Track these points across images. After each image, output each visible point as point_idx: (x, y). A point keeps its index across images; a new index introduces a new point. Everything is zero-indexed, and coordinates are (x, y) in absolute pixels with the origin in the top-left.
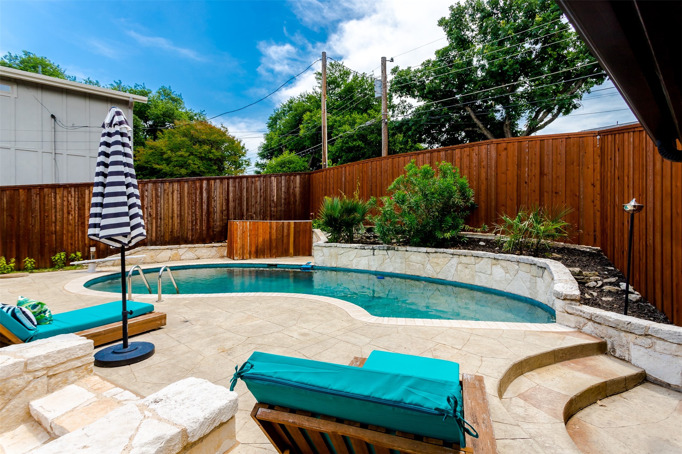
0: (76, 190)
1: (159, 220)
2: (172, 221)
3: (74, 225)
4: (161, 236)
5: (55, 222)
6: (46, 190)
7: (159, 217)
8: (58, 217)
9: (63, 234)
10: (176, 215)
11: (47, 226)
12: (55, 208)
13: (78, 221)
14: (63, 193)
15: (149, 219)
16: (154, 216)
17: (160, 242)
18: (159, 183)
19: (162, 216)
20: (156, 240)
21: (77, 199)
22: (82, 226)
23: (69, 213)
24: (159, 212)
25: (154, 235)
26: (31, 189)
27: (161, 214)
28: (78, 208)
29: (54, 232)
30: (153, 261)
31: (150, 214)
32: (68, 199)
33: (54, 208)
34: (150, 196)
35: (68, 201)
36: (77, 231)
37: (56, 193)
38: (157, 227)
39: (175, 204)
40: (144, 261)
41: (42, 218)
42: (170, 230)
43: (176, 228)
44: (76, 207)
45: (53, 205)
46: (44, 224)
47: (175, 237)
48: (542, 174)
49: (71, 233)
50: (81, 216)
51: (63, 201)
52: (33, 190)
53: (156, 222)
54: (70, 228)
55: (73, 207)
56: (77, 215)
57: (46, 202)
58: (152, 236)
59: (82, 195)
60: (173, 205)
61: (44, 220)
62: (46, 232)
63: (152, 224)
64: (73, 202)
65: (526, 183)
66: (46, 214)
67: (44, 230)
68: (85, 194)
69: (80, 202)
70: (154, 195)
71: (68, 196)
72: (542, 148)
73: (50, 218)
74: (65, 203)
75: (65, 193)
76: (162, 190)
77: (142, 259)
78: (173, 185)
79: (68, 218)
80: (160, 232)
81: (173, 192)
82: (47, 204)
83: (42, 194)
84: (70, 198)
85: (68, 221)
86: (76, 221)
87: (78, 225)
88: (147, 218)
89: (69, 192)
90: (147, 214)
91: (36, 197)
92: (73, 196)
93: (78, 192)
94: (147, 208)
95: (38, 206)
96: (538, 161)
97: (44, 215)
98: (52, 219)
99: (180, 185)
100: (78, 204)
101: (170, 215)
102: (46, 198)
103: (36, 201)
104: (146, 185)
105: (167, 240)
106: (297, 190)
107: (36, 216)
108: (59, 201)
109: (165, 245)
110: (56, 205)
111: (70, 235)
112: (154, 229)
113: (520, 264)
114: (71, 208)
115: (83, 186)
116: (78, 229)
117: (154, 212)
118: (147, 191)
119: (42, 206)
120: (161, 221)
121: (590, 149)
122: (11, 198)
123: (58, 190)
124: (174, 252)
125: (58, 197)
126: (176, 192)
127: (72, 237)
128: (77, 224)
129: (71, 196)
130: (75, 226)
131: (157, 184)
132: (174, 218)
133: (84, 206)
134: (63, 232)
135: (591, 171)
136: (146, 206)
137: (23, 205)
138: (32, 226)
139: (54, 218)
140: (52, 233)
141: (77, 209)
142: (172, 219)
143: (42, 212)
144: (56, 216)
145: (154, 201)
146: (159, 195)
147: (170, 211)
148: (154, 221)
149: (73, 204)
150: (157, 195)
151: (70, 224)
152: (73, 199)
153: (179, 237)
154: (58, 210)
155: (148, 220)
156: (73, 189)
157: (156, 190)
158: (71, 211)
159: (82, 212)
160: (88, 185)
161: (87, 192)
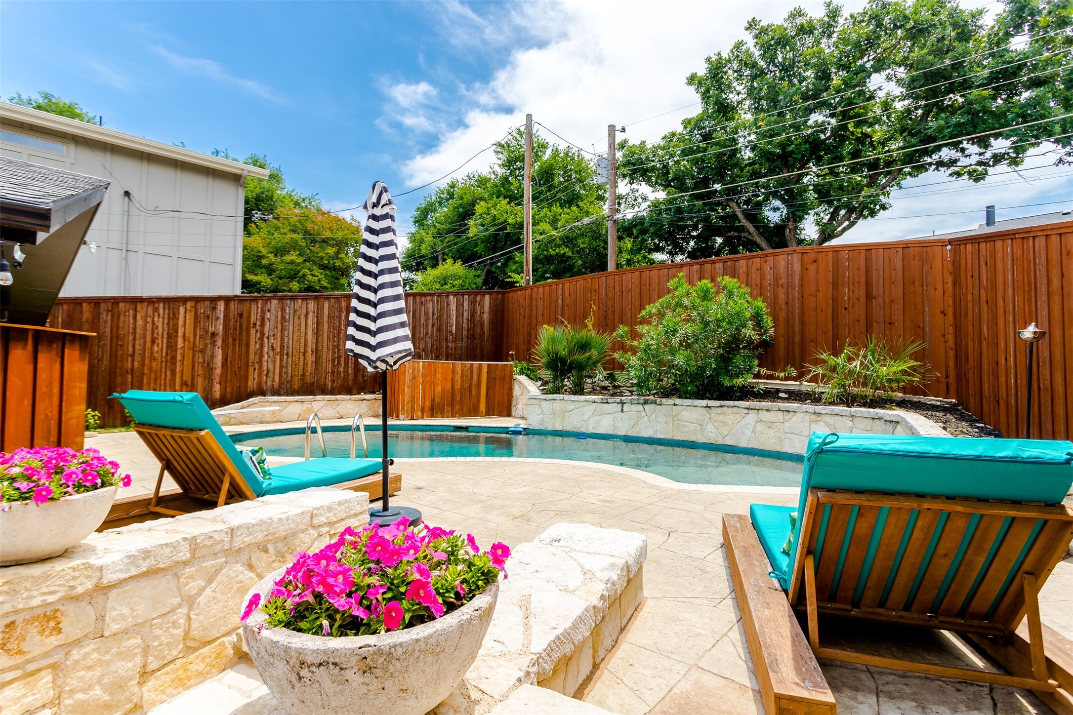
0: (167, 307)
1: (285, 357)
2: (304, 358)
3: (160, 361)
4: (287, 382)
5: (133, 356)
6: (121, 305)
7: (285, 352)
8: (138, 347)
9: (142, 374)
10: (309, 350)
11: (120, 361)
12: (134, 333)
13: (167, 354)
14: (147, 311)
15: (271, 354)
16: (279, 350)
17: (285, 391)
18: (287, 299)
19: (290, 350)
20: (280, 387)
21: (166, 321)
22: (172, 363)
23: (153, 342)
24: (285, 345)
25: (277, 379)
26: (100, 303)
27: (288, 347)
28: (168, 334)
29: (129, 371)
30: (274, 420)
31: (272, 347)
32: (153, 321)
33: (132, 333)
34: (273, 318)
35: (153, 324)
36: (163, 371)
37: (136, 310)
38: (281, 367)
39: (310, 332)
40: (262, 420)
41: (114, 349)
42: (301, 373)
43: (309, 369)
44: (165, 333)
45: (131, 328)
46: (116, 358)
47: (307, 384)
48: (869, 297)
49: (156, 372)
50: (172, 347)
51: (146, 322)
52: (102, 305)
53: (281, 360)
54: (154, 364)
55: (160, 333)
56: (165, 345)
57: (121, 324)
58: (273, 381)
59: (174, 314)
60: (306, 334)
61: (117, 351)
62: (118, 370)
63: (274, 362)
64: (160, 325)
65: (846, 309)
66: (120, 343)
67: (116, 368)
68: (179, 313)
69: (171, 325)
70: (279, 318)
71: (154, 315)
72: (868, 260)
73: (125, 348)
74: (149, 326)
75: (150, 311)
76: (292, 311)
77: (259, 416)
78: (307, 304)
79: (152, 349)
80: (285, 375)
81: (307, 314)
82: (123, 328)
83: (116, 311)
84: (156, 319)
85: (152, 353)
86: (164, 354)
87: (166, 361)
88: (267, 353)
89: (156, 310)
90: (268, 347)
91: (107, 316)
92: (161, 315)
93: (169, 309)
94: (268, 338)
95: (108, 330)
96: (863, 279)
97: (117, 344)
98: (128, 351)
99: (318, 305)
100: (169, 328)
101: (302, 350)
102: (122, 318)
103: (105, 322)
104: (269, 303)
105: (296, 387)
106: (486, 316)
107: (105, 345)
108: (140, 322)
109: (292, 395)
110: (135, 329)
111: (153, 375)
112: (277, 371)
113: (855, 420)
114: (158, 335)
115: (177, 301)
116: (166, 367)
117: (279, 344)
118: (269, 311)
119: (115, 330)
120: (287, 358)
121: (938, 264)
122: (69, 316)
123: (139, 306)
124: (306, 406)
125: (139, 317)
126: (311, 314)
127: (156, 379)
128: (164, 359)
129: (159, 315)
130: (162, 362)
131: (284, 301)
132: (307, 354)
133: (177, 332)
134: (143, 370)
135: (939, 293)
136: (267, 335)
137: (86, 327)
138: (98, 361)
139: (131, 349)
140: (127, 372)
141: (165, 336)
142: (304, 355)
143: (114, 340)
144: (134, 346)
145: (279, 328)
146: (287, 318)
147: (302, 344)
148: (278, 357)
149: (160, 329)
150: (283, 318)
151: (154, 359)
152: (161, 320)
153: (313, 383)
154: (138, 337)
155: (269, 357)
156: (161, 305)
157: (283, 310)
158: (157, 339)
159: (172, 340)
160: (184, 300)
161: (182, 310)
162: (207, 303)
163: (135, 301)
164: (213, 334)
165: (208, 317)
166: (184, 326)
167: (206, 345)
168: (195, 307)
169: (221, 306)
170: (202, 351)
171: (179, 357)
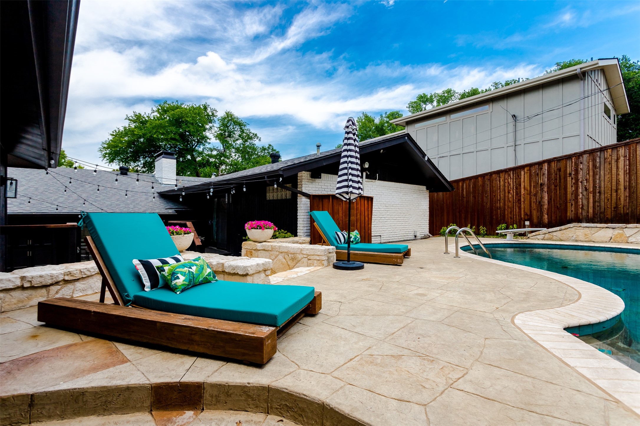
0: (514, 172)
1: (598, 194)
2: (617, 195)
3: (512, 202)
4: (601, 213)
5: (500, 200)
6: (494, 175)
7: (597, 191)
8: (502, 196)
9: (505, 209)
10: (622, 187)
11: (495, 203)
12: (500, 189)
13: (516, 198)
14: (505, 176)
15: (585, 193)
16: (591, 190)
17: (599, 219)
18: (597, 152)
19: (602, 189)
20: (594, 216)
21: (514, 180)
22: (519, 203)
23: (509, 193)
24: (597, 186)
25: (591, 211)
26: (485, 176)
27: (600, 187)
28: (516, 188)
29: (499, 208)
30: (587, 240)
31: (586, 188)
32: (508, 181)
33: (499, 189)
34: (585, 168)
35: (508, 183)
36: (515, 207)
37: (500, 177)
38: (594, 202)
39: (621, 173)
40: (576, 239)
41: (492, 197)
42: (614, 205)
43: (622, 202)
44: (514, 187)
45: (498, 186)
46: (493, 202)
47: (621, 214)
49: (511, 208)
50: (518, 194)
51: (505, 182)
52: (486, 177)
53: (594, 197)
54: (510, 204)
55: (512, 187)
56: (515, 193)
57: (494, 185)
58: (588, 212)
59: (518, 176)
60: (618, 174)
61: (493, 198)
62: (494, 208)
63: (588, 199)
64: (512, 183)
66: (494, 194)
67: (493, 207)
68: (521, 175)
69: (517, 182)
70: (591, 166)
71: (508, 178)
73: (496, 197)
74: (506, 185)
75: (506, 177)
76: (602, 160)
77: (574, 236)
78: (618, 151)
79: (508, 196)
80: (598, 208)
81: (617, 160)
82: (495, 187)
83: (491, 179)
84: (509, 180)
85: (508, 198)
86: (514, 198)
87: (516, 202)
88: (582, 193)
89: (509, 175)
90: (582, 188)
91: (488, 182)
92: (512, 178)
93: (516, 174)
94: (582, 182)
95: (489, 189)
97: (493, 195)
98: (497, 198)
99: (629, 150)
100: (516, 184)
101: (614, 188)
102: (494, 182)
103: (488, 185)
104: (581, 157)
105: (609, 217)
107: (488, 196)
108: (502, 183)
109: (606, 222)
110: (500, 187)
111: (509, 210)
112: (591, 205)
114: (511, 188)
115: (519, 169)
116: (516, 205)
117: (591, 185)
118: (581, 163)
119: (492, 188)
120: (600, 195)
122: (474, 184)
123: (501, 175)
124: (617, 232)
125: (501, 180)
126: (622, 158)
127: (511, 212)
128: (515, 201)
129: (511, 178)
130: (513, 202)
131: (594, 154)
132: (619, 191)
133: (520, 186)
134: (505, 207)
136: (581, 180)
137: (480, 188)
138: (486, 203)
139: (499, 197)
140: (498, 209)
141: (515, 188)
142: (617, 191)
143: (492, 193)
144: (500, 195)
145: (591, 173)
146: (598, 165)
147: (614, 183)
148: (591, 196)
149: (512, 185)
150: (594, 166)
151: (510, 201)
152: (512, 180)
153: (627, 214)
154: (501, 190)
155: (583, 195)
156: (512, 172)
157: (594, 160)
158: (511, 190)
159: (518, 191)
160: (523, 167)
161: (522, 173)
162: (537, 166)
163: (498, 172)
164: (542, 185)
165: (538, 174)
166: (524, 182)
167: (537, 192)
168: (530, 170)
169: (546, 166)
170: (535, 195)
171: (522, 200)
